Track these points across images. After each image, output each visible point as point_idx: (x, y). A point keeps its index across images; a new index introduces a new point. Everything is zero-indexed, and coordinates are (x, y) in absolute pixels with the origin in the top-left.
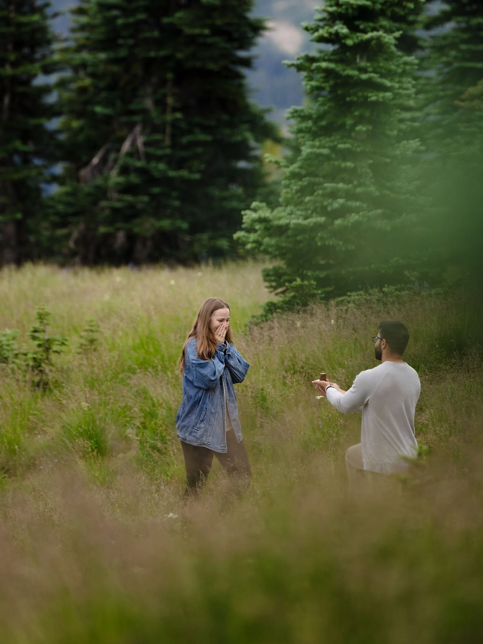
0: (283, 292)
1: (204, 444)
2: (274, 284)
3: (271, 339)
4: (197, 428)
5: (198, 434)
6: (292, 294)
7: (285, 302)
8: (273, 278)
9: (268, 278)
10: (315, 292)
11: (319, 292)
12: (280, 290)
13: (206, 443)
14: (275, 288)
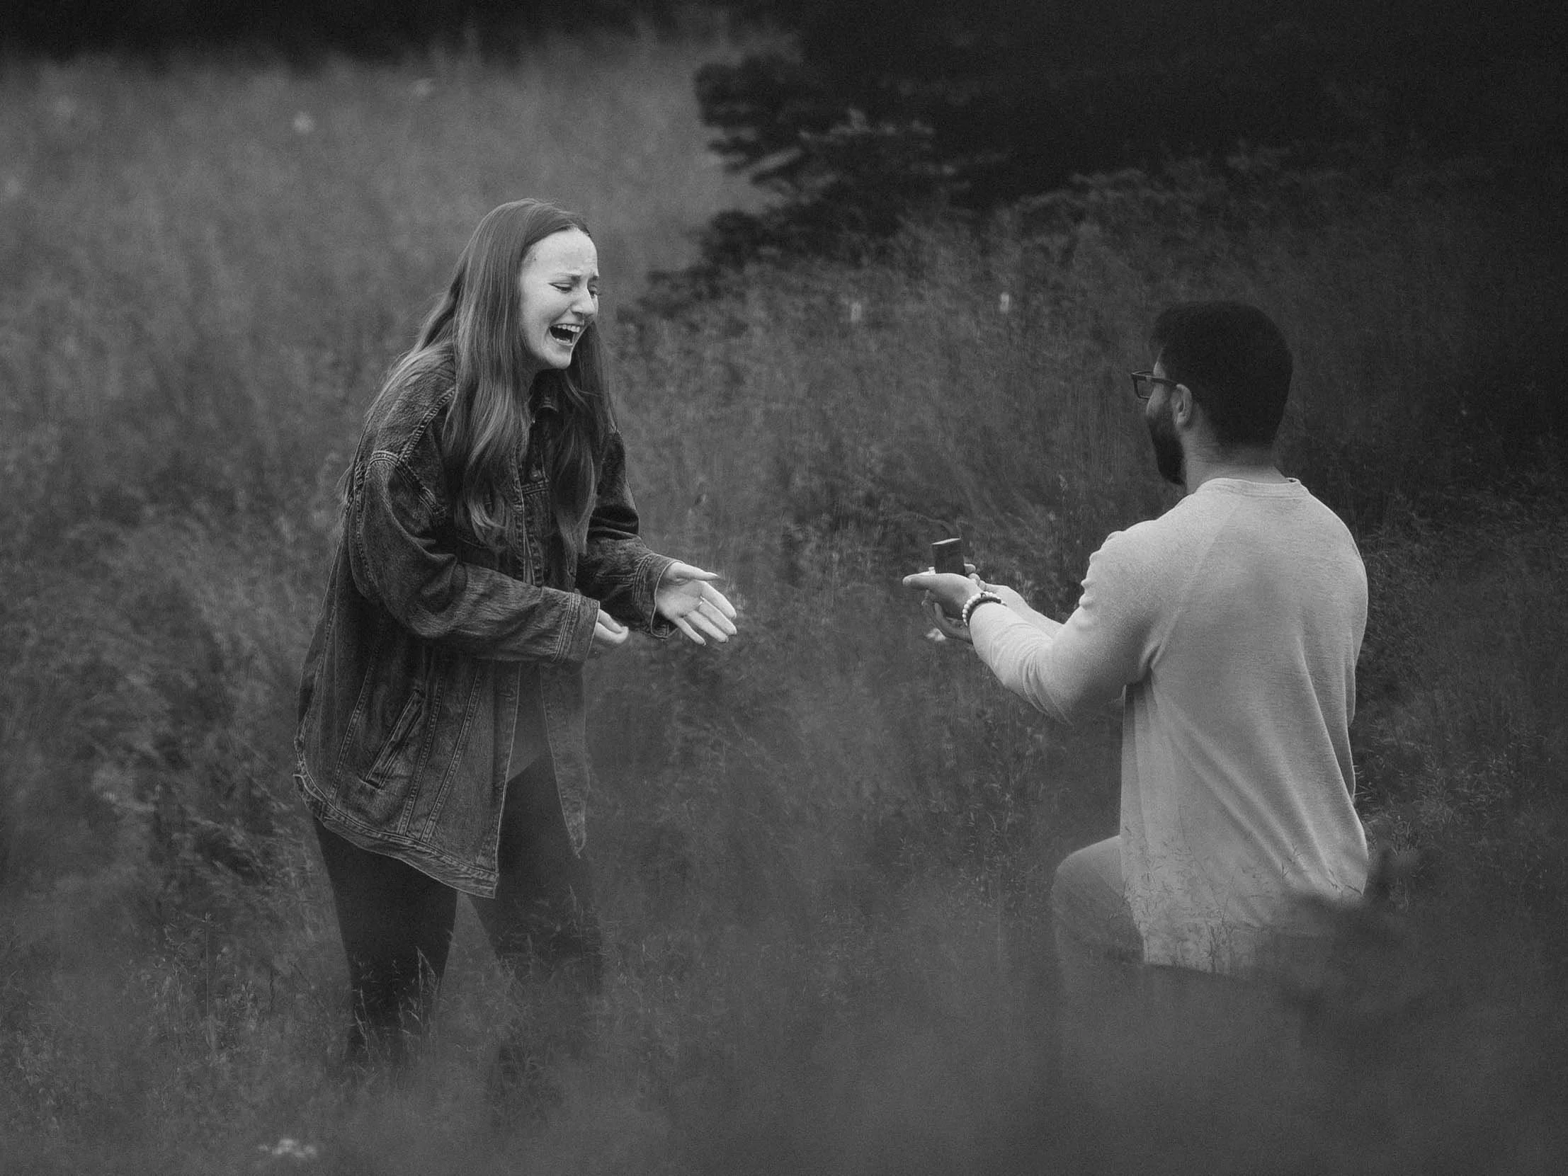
0: (788, 172)
1: (398, 848)
2: (748, 134)
3: (735, 377)
4: (376, 775)
5: (377, 801)
6: (828, 179)
7: (797, 214)
8: (743, 108)
9: (722, 109)
10: (931, 169)
11: (948, 170)
12: (772, 161)
13: (408, 843)
14: (753, 152)
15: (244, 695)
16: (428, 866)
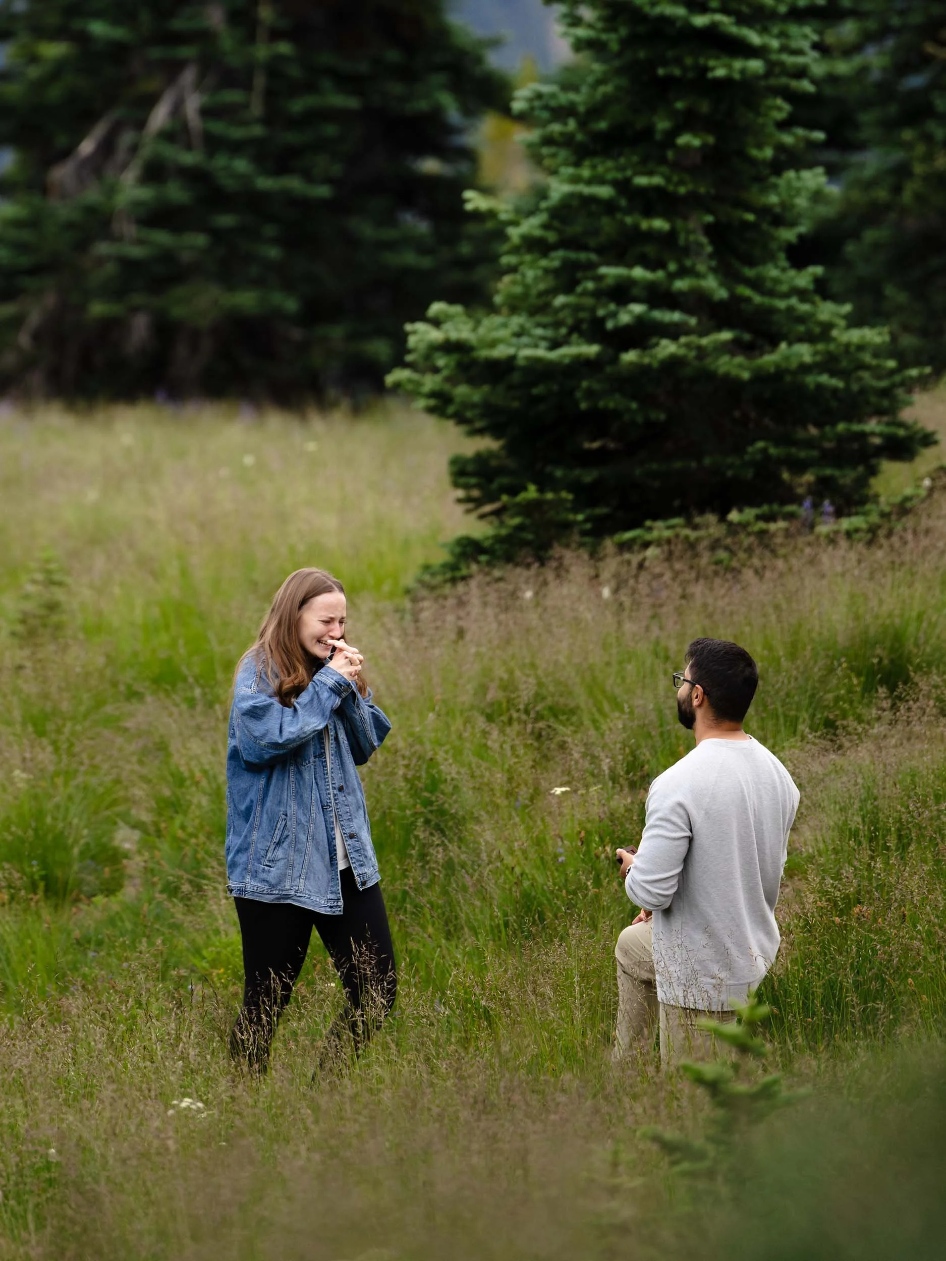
0: (497, 513)
1: (287, 897)
2: (476, 493)
4: (269, 861)
5: (272, 874)
6: (516, 521)
7: (498, 539)
8: (473, 481)
9: (462, 480)
10: (571, 517)
11: (580, 517)
12: (488, 508)
13: (293, 893)
14: (478, 502)
15: (195, 801)
16: (304, 903)
